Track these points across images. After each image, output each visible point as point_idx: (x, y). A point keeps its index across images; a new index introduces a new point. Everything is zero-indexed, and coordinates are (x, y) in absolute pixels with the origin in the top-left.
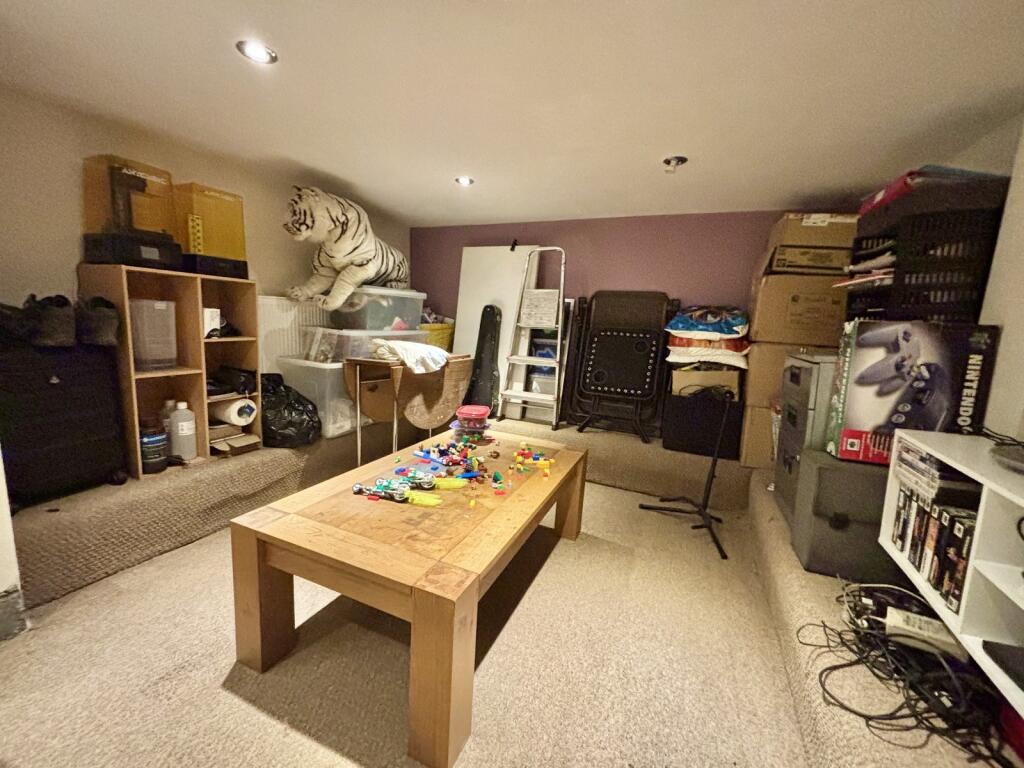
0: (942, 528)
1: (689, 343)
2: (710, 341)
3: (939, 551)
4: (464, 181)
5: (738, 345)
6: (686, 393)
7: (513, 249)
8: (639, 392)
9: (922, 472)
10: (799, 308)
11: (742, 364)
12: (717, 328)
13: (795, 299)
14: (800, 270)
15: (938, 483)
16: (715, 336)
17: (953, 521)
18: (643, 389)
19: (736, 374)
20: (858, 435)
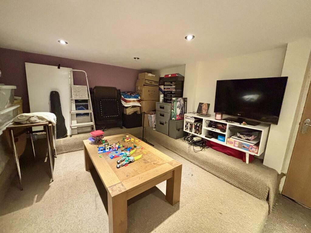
0: (195, 126)
1: (130, 101)
2: (134, 101)
3: (195, 128)
4: (63, 42)
5: (139, 101)
6: (130, 114)
7: (59, 68)
8: (118, 116)
9: (191, 119)
10: (149, 93)
11: (140, 105)
12: (135, 97)
13: (149, 91)
14: (147, 85)
15: (194, 120)
16: (135, 99)
17: (197, 124)
18: (118, 115)
19: (139, 107)
20: (177, 116)
